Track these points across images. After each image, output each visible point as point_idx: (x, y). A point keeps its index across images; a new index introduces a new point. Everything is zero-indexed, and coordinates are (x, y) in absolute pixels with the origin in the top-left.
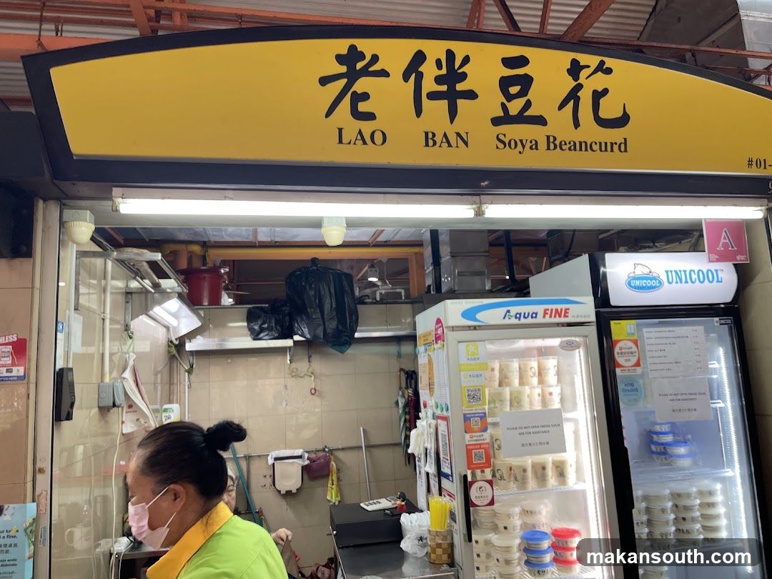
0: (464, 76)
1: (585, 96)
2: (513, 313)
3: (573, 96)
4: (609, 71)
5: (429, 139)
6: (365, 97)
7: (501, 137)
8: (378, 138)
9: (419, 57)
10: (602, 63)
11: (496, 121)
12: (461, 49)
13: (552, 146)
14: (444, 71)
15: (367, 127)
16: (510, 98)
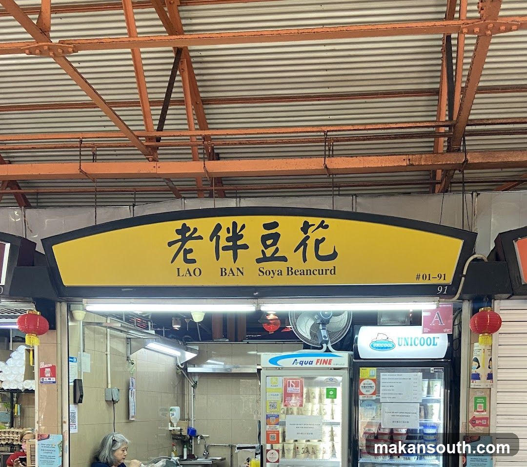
0: (242, 236)
1: (311, 243)
2: (298, 361)
3: (304, 243)
4: (327, 227)
5: (223, 272)
6: (191, 251)
7: (261, 269)
8: (197, 272)
9: (218, 227)
10: (323, 222)
11: (259, 261)
12: (240, 220)
13: (290, 273)
14: (231, 234)
15: (191, 267)
16: (266, 247)
